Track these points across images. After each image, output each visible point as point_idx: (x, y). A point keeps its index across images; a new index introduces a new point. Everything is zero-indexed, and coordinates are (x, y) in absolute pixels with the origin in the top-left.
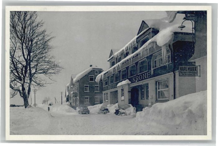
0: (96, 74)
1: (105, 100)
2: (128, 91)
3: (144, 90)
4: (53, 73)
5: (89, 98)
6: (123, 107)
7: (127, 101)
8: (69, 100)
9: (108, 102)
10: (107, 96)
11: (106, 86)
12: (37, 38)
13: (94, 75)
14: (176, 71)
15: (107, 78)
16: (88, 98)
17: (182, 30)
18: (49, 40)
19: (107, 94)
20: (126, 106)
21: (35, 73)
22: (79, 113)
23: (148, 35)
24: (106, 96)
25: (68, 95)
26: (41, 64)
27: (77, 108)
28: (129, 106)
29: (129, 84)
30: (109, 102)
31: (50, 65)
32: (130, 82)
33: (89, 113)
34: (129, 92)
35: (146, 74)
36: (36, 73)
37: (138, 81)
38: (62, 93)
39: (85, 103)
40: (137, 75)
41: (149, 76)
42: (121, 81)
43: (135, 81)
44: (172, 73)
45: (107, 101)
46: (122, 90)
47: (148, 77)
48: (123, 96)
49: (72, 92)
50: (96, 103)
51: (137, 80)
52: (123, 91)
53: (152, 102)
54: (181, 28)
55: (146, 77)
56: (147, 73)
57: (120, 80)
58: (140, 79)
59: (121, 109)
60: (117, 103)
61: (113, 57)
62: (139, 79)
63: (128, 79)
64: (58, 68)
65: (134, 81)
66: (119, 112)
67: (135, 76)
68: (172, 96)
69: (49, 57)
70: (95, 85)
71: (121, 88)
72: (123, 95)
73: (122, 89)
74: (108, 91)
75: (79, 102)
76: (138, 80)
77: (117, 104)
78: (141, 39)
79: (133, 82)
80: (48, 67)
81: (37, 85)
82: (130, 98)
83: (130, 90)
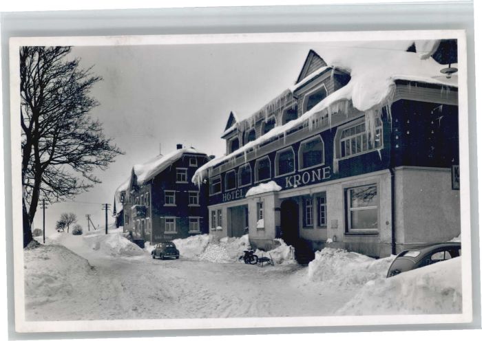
0: (191, 165)
1: (214, 226)
2: (273, 207)
3: (310, 206)
4: (93, 163)
5: (175, 221)
6: (262, 245)
7: (271, 230)
8: (125, 224)
9: (221, 230)
10: (220, 218)
11: (217, 193)
12: (55, 80)
13: (186, 169)
14: (397, 168)
15: (220, 176)
16: (172, 220)
17: (450, 77)
18: (85, 85)
19: (220, 211)
20: (270, 242)
21: (48, 163)
22: (154, 258)
23: (323, 84)
24: (216, 216)
25: (122, 212)
26: (65, 141)
27: (147, 244)
28: (278, 243)
29: (276, 193)
30: (225, 231)
31: (86, 144)
32: (278, 188)
33: (177, 258)
34: (276, 209)
35: (319, 170)
36: (51, 162)
37: (299, 186)
38: (107, 207)
39: (166, 232)
40: (297, 173)
41: (327, 175)
42: (257, 185)
43: (291, 185)
44: (388, 171)
45: (219, 228)
46: (260, 205)
47: (324, 178)
48: (261, 218)
49: (134, 206)
50: (191, 232)
51: (297, 183)
52: (261, 207)
53: (335, 236)
54: (447, 72)
55: (319, 179)
56: (324, 169)
57: (253, 181)
58: (306, 181)
59: (257, 250)
60: (245, 234)
61: (235, 129)
62: (301, 181)
63: (273, 179)
64: (106, 152)
65: (289, 185)
66: (255, 258)
67: (292, 175)
68: (387, 223)
69: (87, 126)
70: (189, 191)
71: (256, 200)
72: (260, 215)
73: (258, 203)
74: (224, 207)
75: (151, 230)
76: (299, 184)
77: (246, 238)
78: (306, 92)
79: (287, 186)
80: (81, 148)
81: (52, 190)
82: (279, 224)
83: (279, 207)
